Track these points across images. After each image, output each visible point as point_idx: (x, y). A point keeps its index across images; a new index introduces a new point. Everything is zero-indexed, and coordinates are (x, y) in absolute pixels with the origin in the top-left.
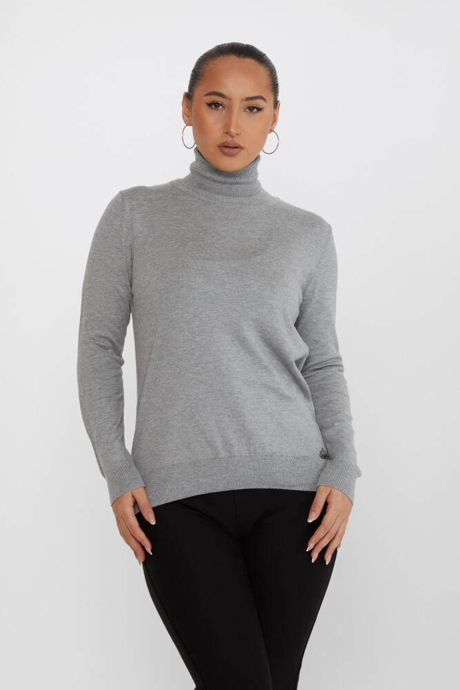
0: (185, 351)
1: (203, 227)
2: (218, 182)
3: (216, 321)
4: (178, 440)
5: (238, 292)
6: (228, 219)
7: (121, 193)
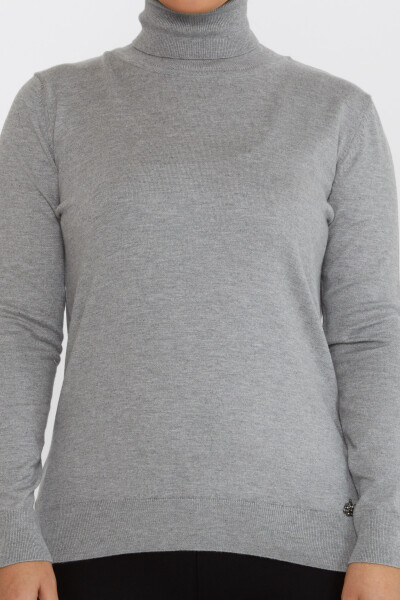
0: (130, 317)
1: (160, 113)
2: (183, 35)
3: (181, 268)
4: (103, 463)
5: (215, 217)
6: (199, 96)
7: (37, 75)
